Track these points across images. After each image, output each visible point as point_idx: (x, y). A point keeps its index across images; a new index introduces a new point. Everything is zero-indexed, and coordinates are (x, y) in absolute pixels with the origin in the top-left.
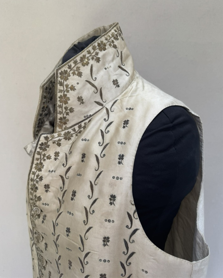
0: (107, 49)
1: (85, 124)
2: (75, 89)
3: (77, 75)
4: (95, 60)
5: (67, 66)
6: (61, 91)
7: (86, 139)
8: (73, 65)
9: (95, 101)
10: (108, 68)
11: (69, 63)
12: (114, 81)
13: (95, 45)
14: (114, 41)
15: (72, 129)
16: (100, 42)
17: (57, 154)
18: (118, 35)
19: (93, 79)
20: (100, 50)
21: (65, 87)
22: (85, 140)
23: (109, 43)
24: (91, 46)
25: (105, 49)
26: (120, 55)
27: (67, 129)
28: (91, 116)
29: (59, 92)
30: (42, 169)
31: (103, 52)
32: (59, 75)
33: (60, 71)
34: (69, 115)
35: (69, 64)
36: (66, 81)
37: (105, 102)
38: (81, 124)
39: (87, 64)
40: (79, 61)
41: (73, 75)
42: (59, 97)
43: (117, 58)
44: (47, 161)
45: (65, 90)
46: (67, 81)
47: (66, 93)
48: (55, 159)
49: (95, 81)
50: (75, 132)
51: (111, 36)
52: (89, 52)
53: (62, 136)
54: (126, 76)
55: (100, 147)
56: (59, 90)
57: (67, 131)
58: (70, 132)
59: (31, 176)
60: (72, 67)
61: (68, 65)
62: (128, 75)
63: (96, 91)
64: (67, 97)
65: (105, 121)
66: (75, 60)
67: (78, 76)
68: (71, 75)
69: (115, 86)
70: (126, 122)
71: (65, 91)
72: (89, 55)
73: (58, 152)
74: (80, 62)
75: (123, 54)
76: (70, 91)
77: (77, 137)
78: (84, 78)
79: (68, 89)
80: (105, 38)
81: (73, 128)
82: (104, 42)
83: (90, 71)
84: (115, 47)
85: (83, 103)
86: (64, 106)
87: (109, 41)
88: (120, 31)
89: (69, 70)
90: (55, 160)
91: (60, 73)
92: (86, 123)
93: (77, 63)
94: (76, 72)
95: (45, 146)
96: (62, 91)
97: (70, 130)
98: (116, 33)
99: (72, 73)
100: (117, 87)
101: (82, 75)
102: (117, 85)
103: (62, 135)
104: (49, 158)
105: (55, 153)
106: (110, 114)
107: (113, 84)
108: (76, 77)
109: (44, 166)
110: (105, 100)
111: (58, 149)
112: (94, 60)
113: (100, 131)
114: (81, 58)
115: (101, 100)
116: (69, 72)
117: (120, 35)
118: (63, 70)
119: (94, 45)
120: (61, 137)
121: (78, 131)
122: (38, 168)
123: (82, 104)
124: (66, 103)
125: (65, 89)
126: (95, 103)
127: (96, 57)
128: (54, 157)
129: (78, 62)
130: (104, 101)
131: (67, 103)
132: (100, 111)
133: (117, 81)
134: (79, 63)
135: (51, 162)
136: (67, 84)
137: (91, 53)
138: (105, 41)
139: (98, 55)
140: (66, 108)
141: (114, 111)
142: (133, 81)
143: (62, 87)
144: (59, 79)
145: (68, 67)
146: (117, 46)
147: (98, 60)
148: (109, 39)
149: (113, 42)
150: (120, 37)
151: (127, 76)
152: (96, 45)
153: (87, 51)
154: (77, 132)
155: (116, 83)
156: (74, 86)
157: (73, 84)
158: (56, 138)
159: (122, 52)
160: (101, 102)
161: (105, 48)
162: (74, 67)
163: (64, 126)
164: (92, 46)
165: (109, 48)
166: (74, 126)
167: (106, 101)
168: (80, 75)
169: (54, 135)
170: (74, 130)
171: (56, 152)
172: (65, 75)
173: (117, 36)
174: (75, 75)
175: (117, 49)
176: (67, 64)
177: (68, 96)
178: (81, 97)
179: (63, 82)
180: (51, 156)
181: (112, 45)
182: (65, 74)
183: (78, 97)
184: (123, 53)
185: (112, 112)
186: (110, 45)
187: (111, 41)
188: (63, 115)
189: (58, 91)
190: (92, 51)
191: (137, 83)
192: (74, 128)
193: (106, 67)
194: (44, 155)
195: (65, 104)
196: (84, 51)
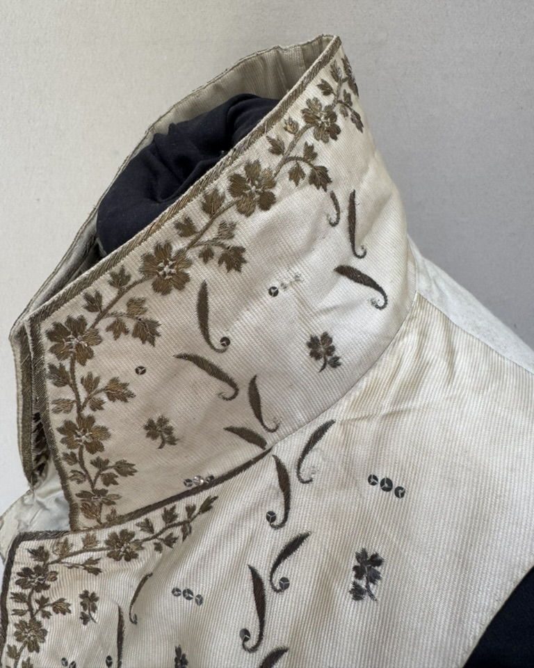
0: (281, 198)
1: (190, 510)
2: (131, 395)
3: (135, 335)
4: (220, 262)
5: (80, 300)
6: (64, 406)
7: (190, 592)
8: (109, 294)
9: (228, 425)
10: (285, 287)
11: (89, 284)
12: (313, 344)
13: (216, 191)
14: (319, 146)
15: (138, 525)
16: (241, 171)
17: (89, 600)
18: (337, 109)
19: (212, 347)
20: (241, 211)
21: (81, 388)
22: (188, 594)
23: (290, 166)
24: (194, 195)
25: (267, 202)
26: (344, 214)
27: (120, 523)
28: (213, 482)
29: (56, 411)
30: (41, 645)
31: (261, 218)
32: (46, 343)
33: (46, 326)
34: (115, 483)
35: (91, 290)
36: (83, 364)
37: (274, 431)
38: (174, 508)
39: (181, 281)
40: (136, 276)
41: (116, 337)
42: (61, 430)
43: (332, 229)
44: (57, 618)
45: (82, 400)
46: (89, 362)
47: (87, 412)
48: (85, 619)
49: (224, 354)
50: (151, 535)
51: (302, 124)
52: (186, 228)
53: (101, 549)
54: (374, 309)
55: (247, 655)
56: (56, 402)
57: (117, 529)
58: (133, 535)
59: (7, 662)
60: (105, 302)
61: (87, 297)
62: (381, 303)
63: (229, 391)
64: (98, 428)
65: (273, 526)
66: (116, 269)
67: (138, 341)
68: (107, 336)
69: (321, 362)
70: (368, 566)
71: (84, 406)
72: (185, 242)
73: (93, 594)
74: (141, 277)
75: (358, 208)
76: (108, 404)
77: (158, 555)
78: (167, 344)
79: (97, 396)
80: (269, 146)
81: (141, 520)
82: (264, 166)
83: (195, 314)
84: (321, 178)
85: (172, 441)
86: (88, 457)
87: (293, 154)
88: (346, 86)
89: (90, 317)
90: (85, 623)
91: (51, 335)
92: (194, 508)
93: (130, 283)
94: (130, 324)
95: (40, 577)
96: (72, 406)
97: (130, 526)
98: (326, 101)
99: (108, 329)
100: (328, 367)
101: (158, 335)
102: (329, 358)
103: (99, 546)
104: (61, 608)
105: (82, 596)
106: (292, 494)
107: (312, 354)
108: (129, 343)
109: (45, 632)
110: (274, 420)
111: (93, 585)
112: (214, 262)
113: (248, 576)
114: (147, 258)
115: (256, 420)
116: (93, 326)
117: (347, 103)
118: (63, 321)
119: (209, 189)
120: (94, 550)
121: (161, 532)
122: (26, 639)
123: (167, 445)
124: (95, 447)
125: (83, 395)
126: (229, 434)
127: (222, 245)
128: (81, 609)
129: (133, 280)
130: (271, 426)
131: (101, 448)
132: (253, 467)
133: (331, 340)
134: (135, 283)
135: (70, 622)
136: (90, 376)
137: (195, 232)
138: (269, 162)
139: (231, 237)
140: (98, 463)
141: (311, 480)
142: (403, 327)
143: (67, 388)
144: (49, 358)
145: (84, 302)
146: (330, 175)
147: (234, 259)
148: (293, 146)
149: (310, 153)
150: (346, 115)
151: (377, 307)
152: (221, 191)
153: (178, 226)
154: (158, 535)
155: (322, 349)
156: (122, 381)
157: (116, 374)
158: (76, 553)
159: (352, 196)
160: (258, 429)
161: (272, 195)
162: (114, 302)
163: (106, 511)
164: (201, 196)
165: (290, 192)
166: (145, 513)
167: (277, 427)
168: (147, 332)
169: (70, 542)
170: (148, 526)
171: (86, 592)
172: (75, 341)
173: (333, 117)
174: (122, 335)
175: (330, 187)
176: (77, 293)
177: (99, 422)
178: (163, 421)
179: (67, 368)
180: (69, 605)
181: (303, 175)
182: (76, 336)
183: (145, 422)
184: (357, 200)
185: (303, 482)
186: (296, 175)
187: (301, 154)
188: (93, 484)
189: (51, 407)
190: (201, 220)
191: (423, 334)
192: (147, 520)
193: (277, 284)
194: (43, 602)
195: (92, 451)
196: (159, 227)
